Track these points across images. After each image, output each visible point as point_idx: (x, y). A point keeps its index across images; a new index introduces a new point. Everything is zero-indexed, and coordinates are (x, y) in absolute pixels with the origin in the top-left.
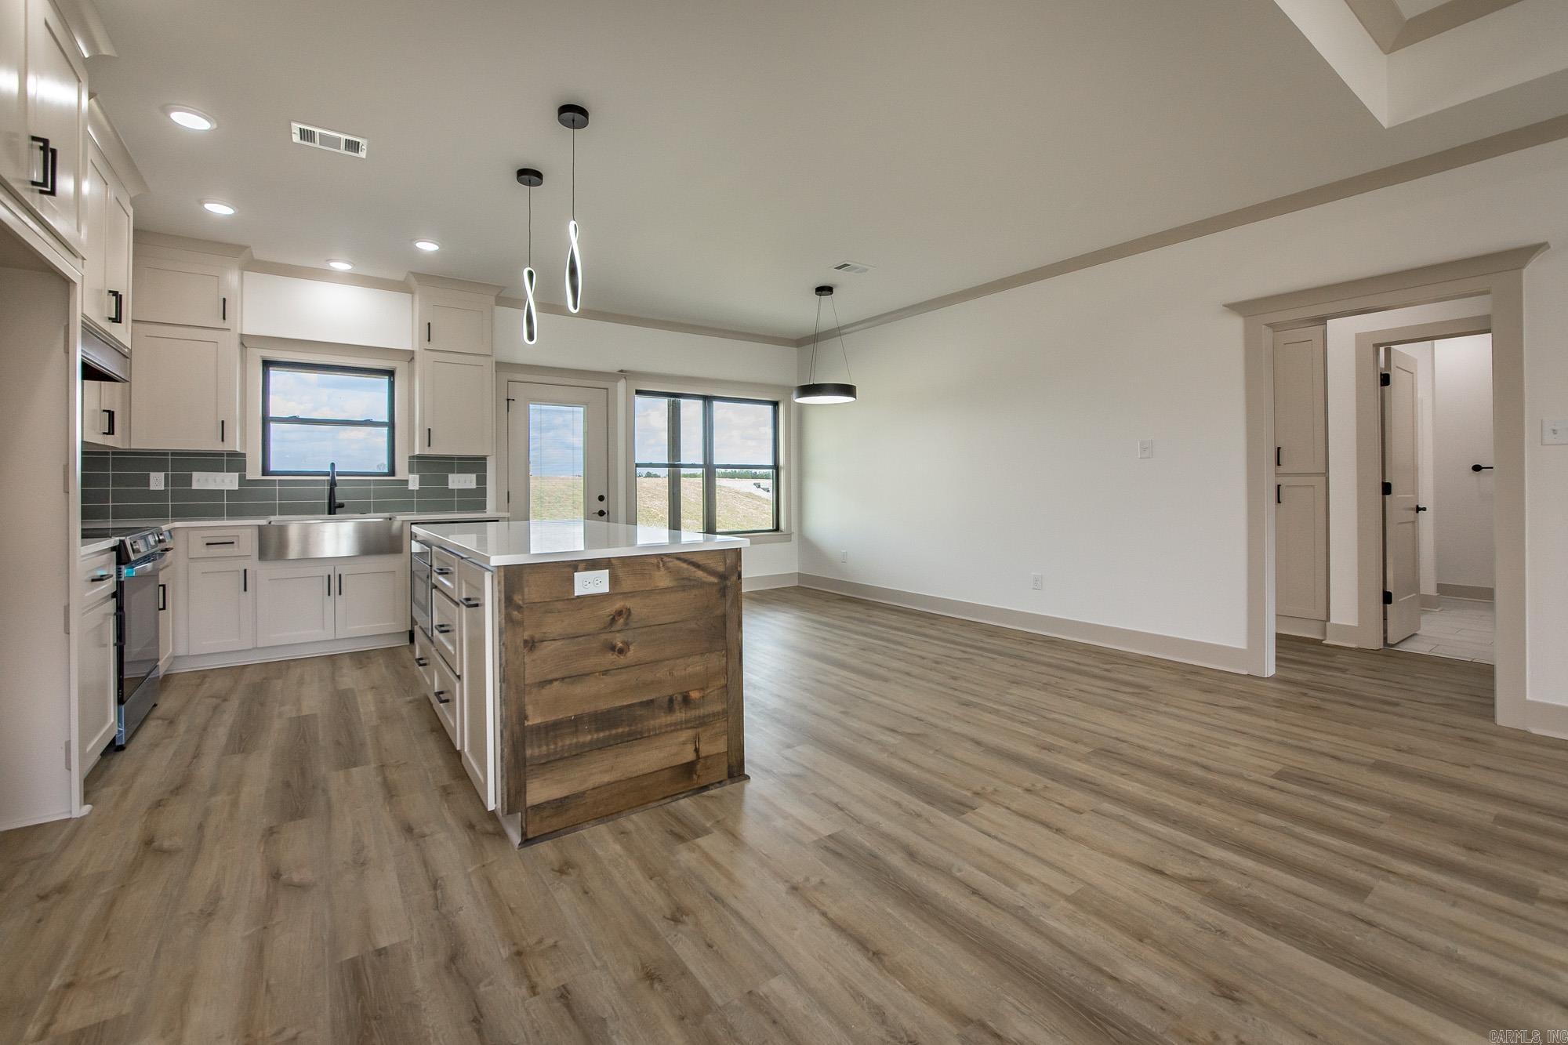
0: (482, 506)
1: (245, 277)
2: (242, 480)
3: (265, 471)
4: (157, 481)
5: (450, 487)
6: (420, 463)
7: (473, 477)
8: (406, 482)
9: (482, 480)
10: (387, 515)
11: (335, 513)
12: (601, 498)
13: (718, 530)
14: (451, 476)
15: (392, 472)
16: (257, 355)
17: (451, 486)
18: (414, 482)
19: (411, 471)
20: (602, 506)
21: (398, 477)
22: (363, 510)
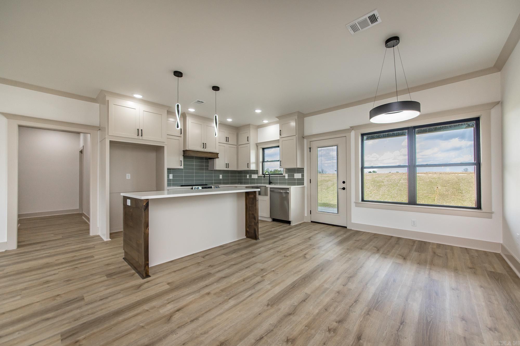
2: (258, 177)
5: (295, 178)
8: (285, 176)
9: (303, 176)
11: (270, 184)
12: (344, 182)
13: (418, 203)
14: (295, 174)
19: (286, 173)
20: (344, 186)
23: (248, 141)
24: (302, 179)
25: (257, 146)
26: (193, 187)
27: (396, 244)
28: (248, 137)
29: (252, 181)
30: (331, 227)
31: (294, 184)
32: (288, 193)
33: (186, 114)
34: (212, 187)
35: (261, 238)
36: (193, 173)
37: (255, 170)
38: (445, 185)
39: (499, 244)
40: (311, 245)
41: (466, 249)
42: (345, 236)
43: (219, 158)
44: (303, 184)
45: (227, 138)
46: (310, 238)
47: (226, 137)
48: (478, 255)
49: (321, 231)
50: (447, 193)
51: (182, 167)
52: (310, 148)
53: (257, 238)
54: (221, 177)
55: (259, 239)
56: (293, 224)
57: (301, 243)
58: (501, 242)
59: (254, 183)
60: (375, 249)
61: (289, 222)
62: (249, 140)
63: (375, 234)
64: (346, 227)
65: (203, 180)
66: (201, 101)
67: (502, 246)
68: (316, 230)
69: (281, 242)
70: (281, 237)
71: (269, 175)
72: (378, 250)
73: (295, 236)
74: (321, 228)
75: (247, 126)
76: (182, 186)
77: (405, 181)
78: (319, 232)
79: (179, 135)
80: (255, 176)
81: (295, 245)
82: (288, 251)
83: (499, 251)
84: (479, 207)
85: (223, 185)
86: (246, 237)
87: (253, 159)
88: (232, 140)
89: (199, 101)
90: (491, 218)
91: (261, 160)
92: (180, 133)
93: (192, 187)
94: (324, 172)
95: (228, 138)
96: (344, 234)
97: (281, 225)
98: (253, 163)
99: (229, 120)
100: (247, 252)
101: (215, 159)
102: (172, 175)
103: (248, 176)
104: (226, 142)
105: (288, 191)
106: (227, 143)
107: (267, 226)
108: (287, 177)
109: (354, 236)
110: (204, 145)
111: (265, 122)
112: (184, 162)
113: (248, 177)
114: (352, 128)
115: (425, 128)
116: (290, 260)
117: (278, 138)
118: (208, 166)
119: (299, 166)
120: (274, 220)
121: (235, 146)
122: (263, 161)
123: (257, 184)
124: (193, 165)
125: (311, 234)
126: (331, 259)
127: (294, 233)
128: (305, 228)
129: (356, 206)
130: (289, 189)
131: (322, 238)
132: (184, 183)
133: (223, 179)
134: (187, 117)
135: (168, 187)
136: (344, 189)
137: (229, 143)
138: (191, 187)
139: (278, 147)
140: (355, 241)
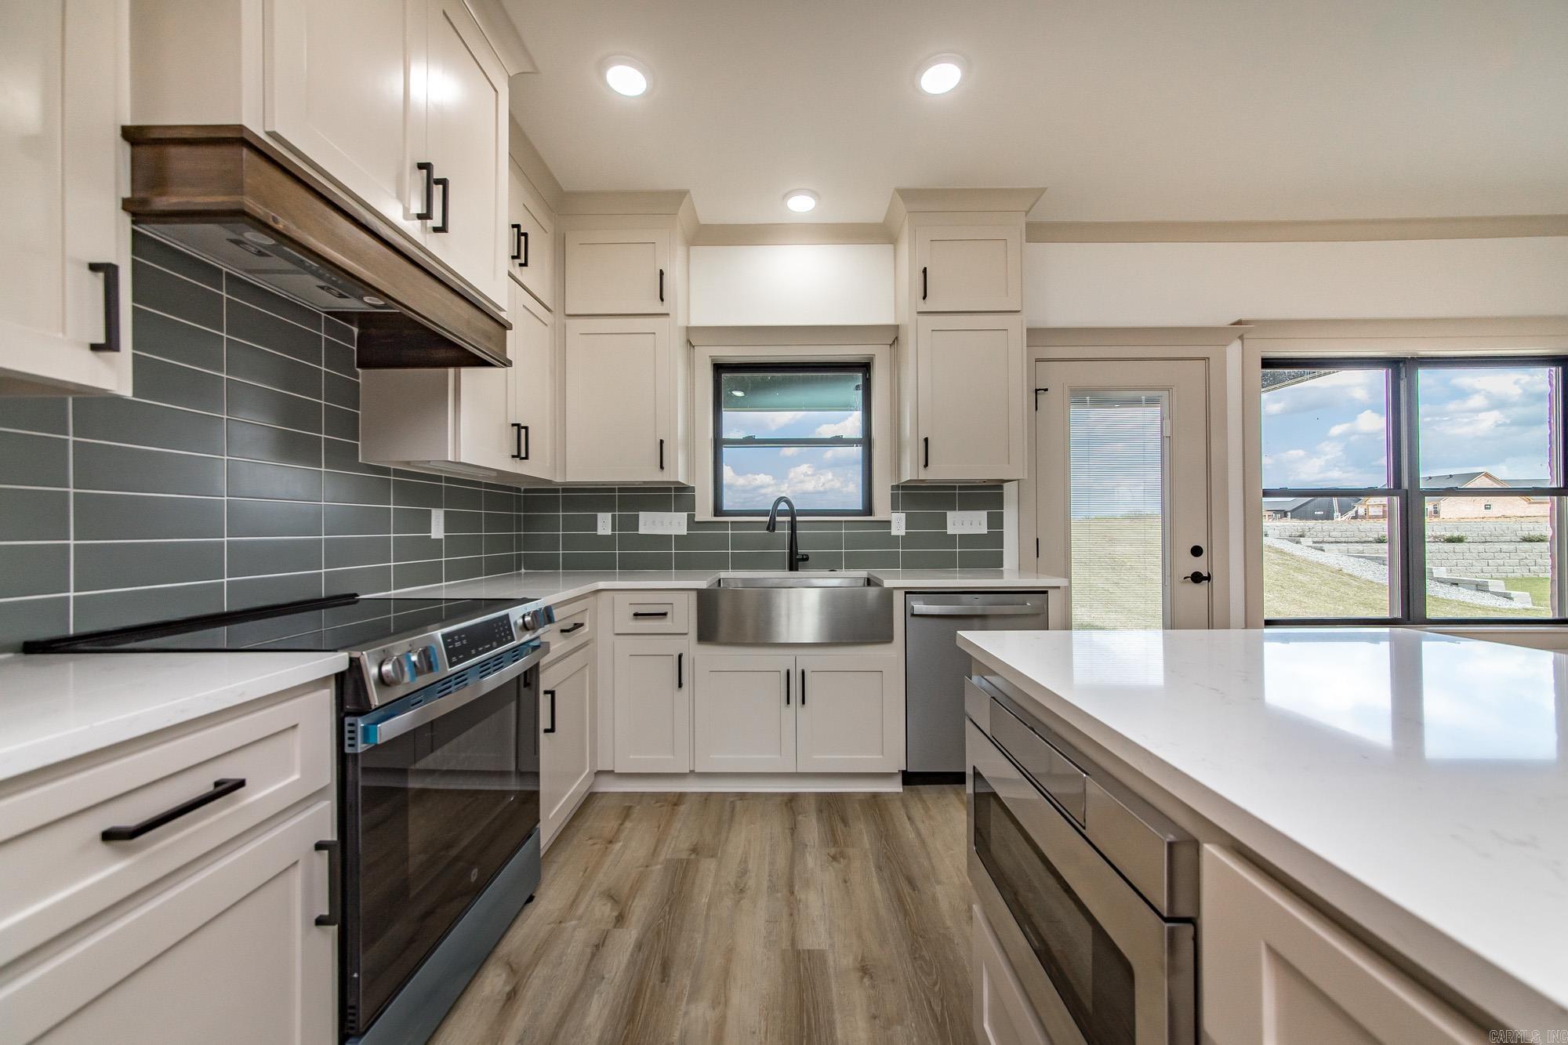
0: (995, 562)
1: (691, 252)
3: (718, 510)
4: (605, 524)
6: (910, 495)
7: (983, 515)
10: (863, 573)
12: (1197, 551)
15: (868, 509)
16: (705, 356)
17: (951, 530)
18: (899, 526)
19: (895, 507)
21: (878, 516)
22: (832, 564)
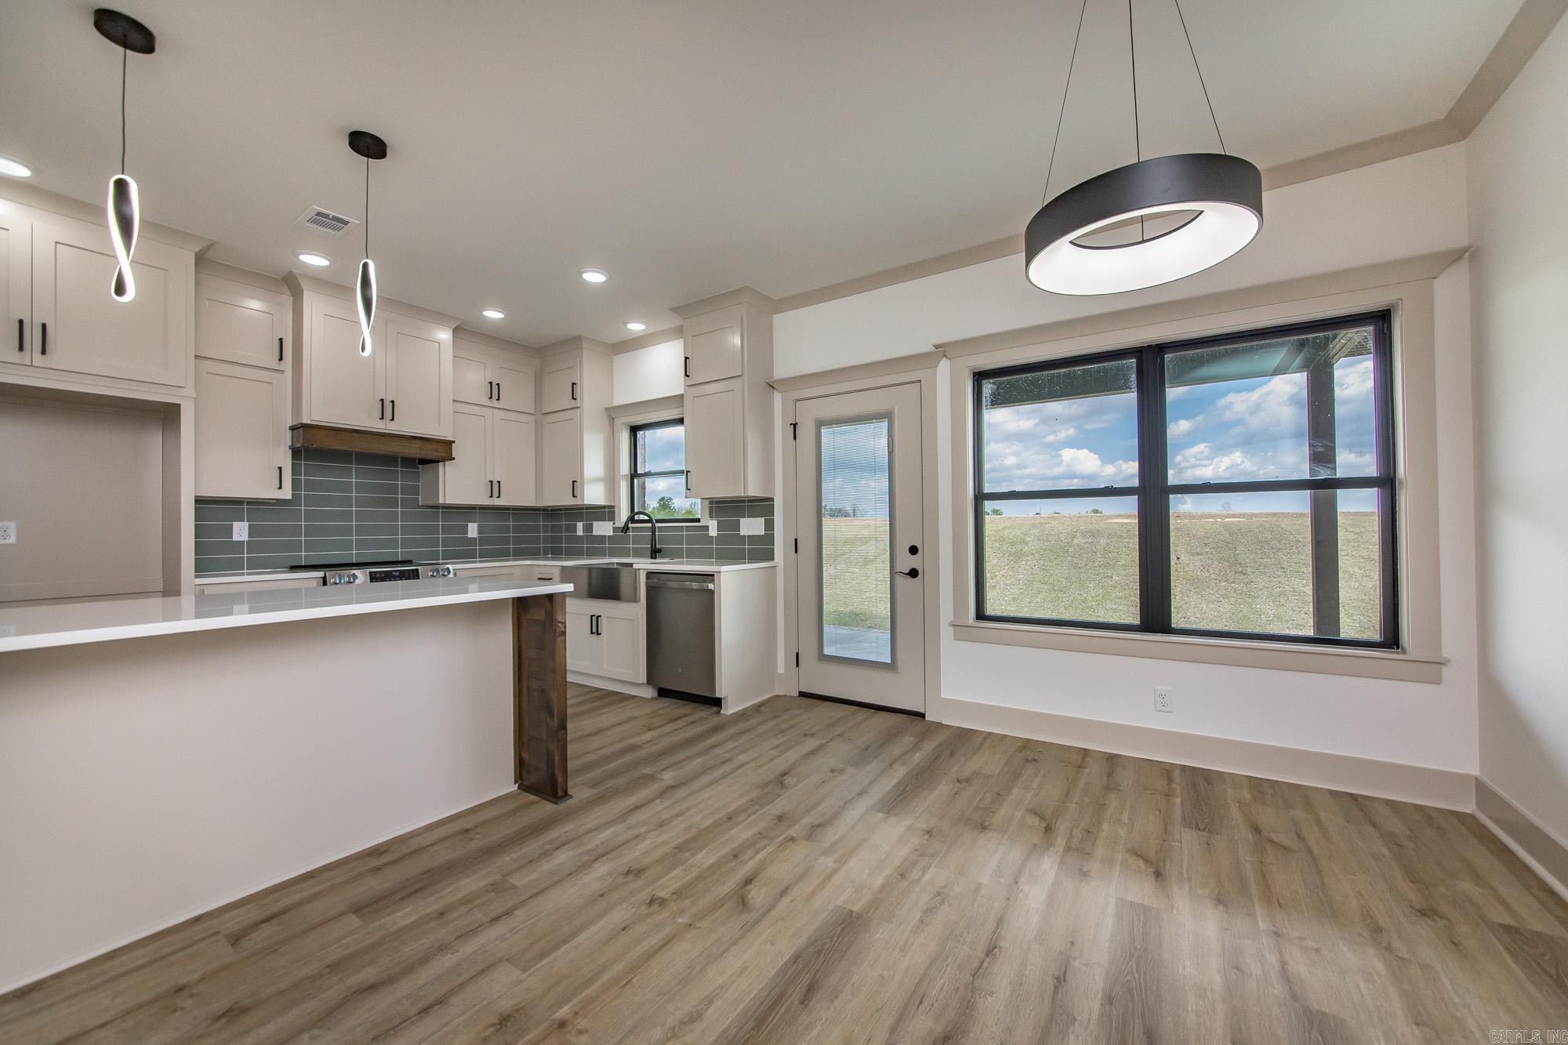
8: (706, 528)
9: (769, 525)
20: (914, 562)
23: (573, 398)
24: (769, 538)
25: (612, 419)
26: (327, 573)
27: (1108, 788)
28: (573, 384)
29: (596, 545)
30: (866, 719)
31: (736, 557)
32: (712, 592)
33: (298, 277)
34: (417, 570)
35: (579, 792)
36: (347, 516)
37: (603, 507)
38: (1199, 550)
39: (1468, 777)
40: (780, 818)
41: (1353, 797)
42: (917, 757)
43: (454, 459)
44: (770, 556)
45: (495, 388)
46: (780, 781)
47: (491, 383)
48: (1410, 830)
49: (831, 740)
50: (1207, 574)
51: (287, 493)
52: (795, 425)
53: (560, 793)
54: (473, 530)
55: (571, 797)
56: (730, 709)
57: (743, 811)
58: (1476, 771)
59: (601, 553)
60: (1037, 820)
61: (717, 703)
62: (578, 395)
63: (1026, 744)
64: (922, 716)
65: (393, 544)
66: (332, 214)
67: (1480, 787)
68: (812, 735)
69: (659, 806)
70: (669, 777)
71: (650, 525)
72: (1048, 829)
73: (728, 767)
74: (831, 725)
75: (573, 344)
76: (294, 568)
77: (1086, 540)
78: (824, 741)
79: (274, 364)
80: (603, 529)
81: (715, 825)
82: (674, 867)
83: (1469, 807)
84: (1391, 639)
85: (481, 562)
86: (519, 788)
87: (593, 465)
88: (518, 394)
89: (326, 216)
90: (1438, 682)
91: (625, 468)
92: (277, 356)
93: (325, 574)
94: (858, 513)
95: (498, 385)
96: (916, 747)
97: (685, 716)
98: (597, 480)
99: (493, 315)
100: (482, 884)
101: (441, 464)
102: (246, 524)
103: (580, 526)
104: (488, 402)
105: (711, 586)
106: (495, 404)
107: (630, 719)
108: (713, 532)
109: (952, 755)
110: (387, 409)
111: (636, 327)
112: (295, 470)
113: (580, 532)
114: (943, 350)
115: (1197, 351)
116: (667, 930)
117: (680, 391)
118: (415, 491)
119: (753, 490)
120: (663, 693)
121: (528, 416)
122: (634, 475)
123: (611, 555)
124: (347, 487)
125: (792, 756)
126: (856, 908)
127: (728, 752)
128: (771, 724)
129: (956, 638)
130: (713, 575)
131: (831, 775)
132: (303, 556)
133: (482, 540)
134: (305, 292)
135: (196, 577)
136: (913, 573)
137: (502, 404)
138: (321, 574)
139: (681, 421)
140: (958, 785)
